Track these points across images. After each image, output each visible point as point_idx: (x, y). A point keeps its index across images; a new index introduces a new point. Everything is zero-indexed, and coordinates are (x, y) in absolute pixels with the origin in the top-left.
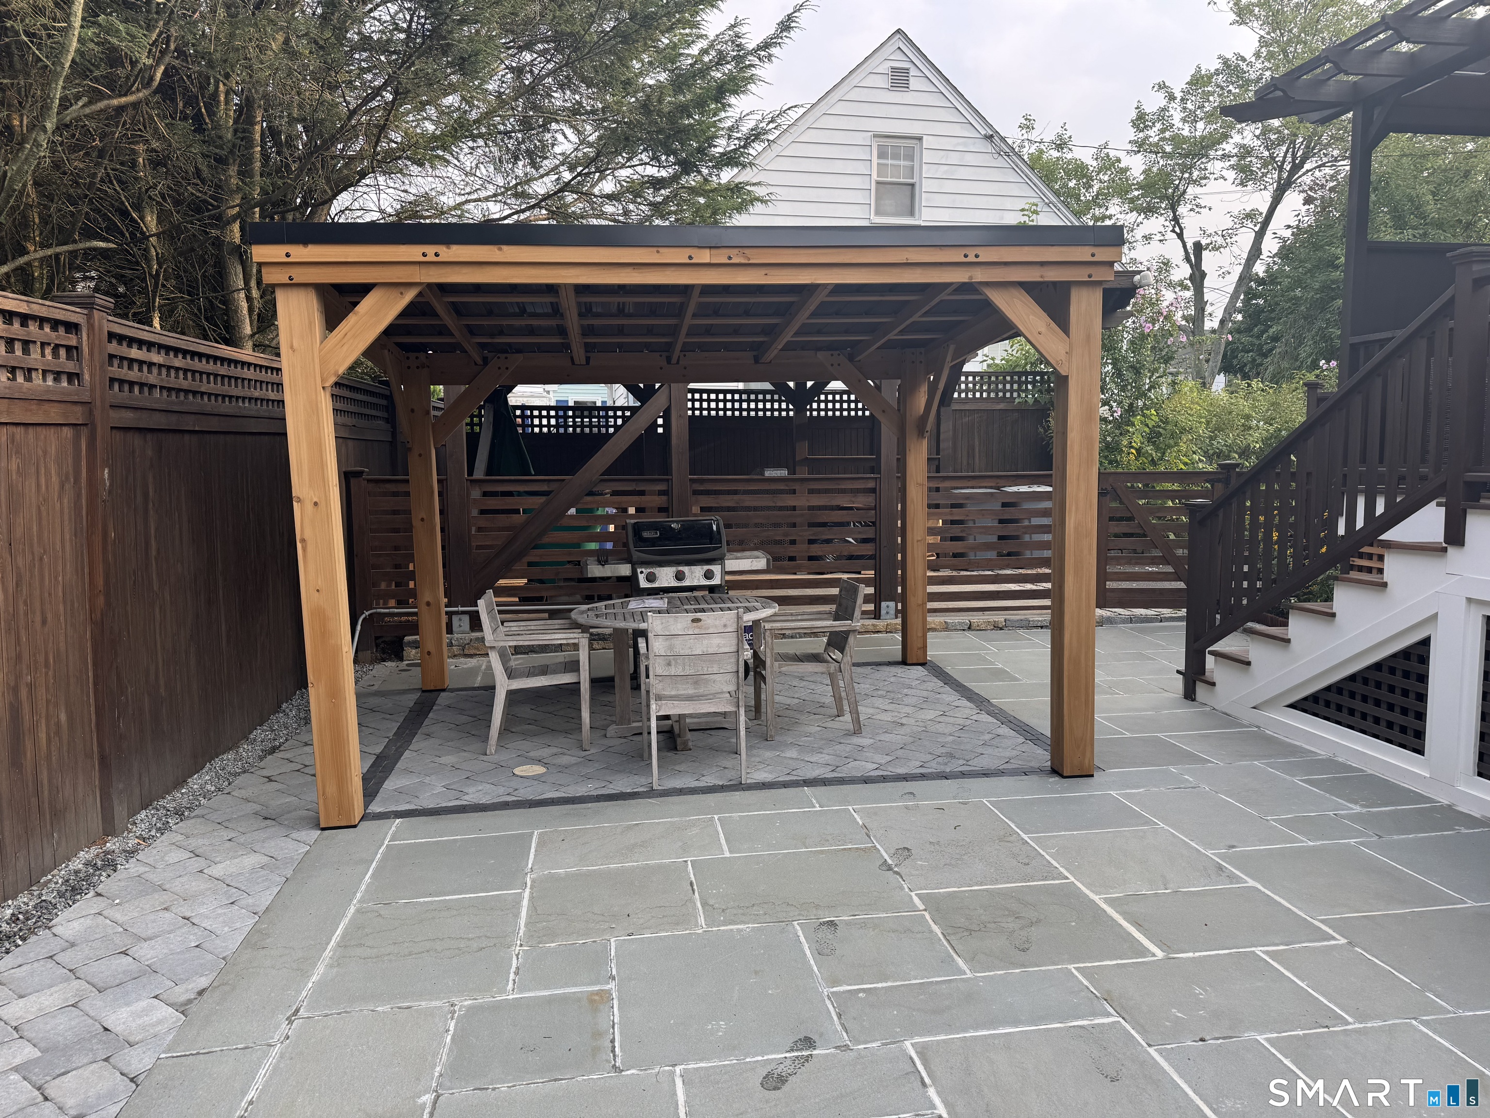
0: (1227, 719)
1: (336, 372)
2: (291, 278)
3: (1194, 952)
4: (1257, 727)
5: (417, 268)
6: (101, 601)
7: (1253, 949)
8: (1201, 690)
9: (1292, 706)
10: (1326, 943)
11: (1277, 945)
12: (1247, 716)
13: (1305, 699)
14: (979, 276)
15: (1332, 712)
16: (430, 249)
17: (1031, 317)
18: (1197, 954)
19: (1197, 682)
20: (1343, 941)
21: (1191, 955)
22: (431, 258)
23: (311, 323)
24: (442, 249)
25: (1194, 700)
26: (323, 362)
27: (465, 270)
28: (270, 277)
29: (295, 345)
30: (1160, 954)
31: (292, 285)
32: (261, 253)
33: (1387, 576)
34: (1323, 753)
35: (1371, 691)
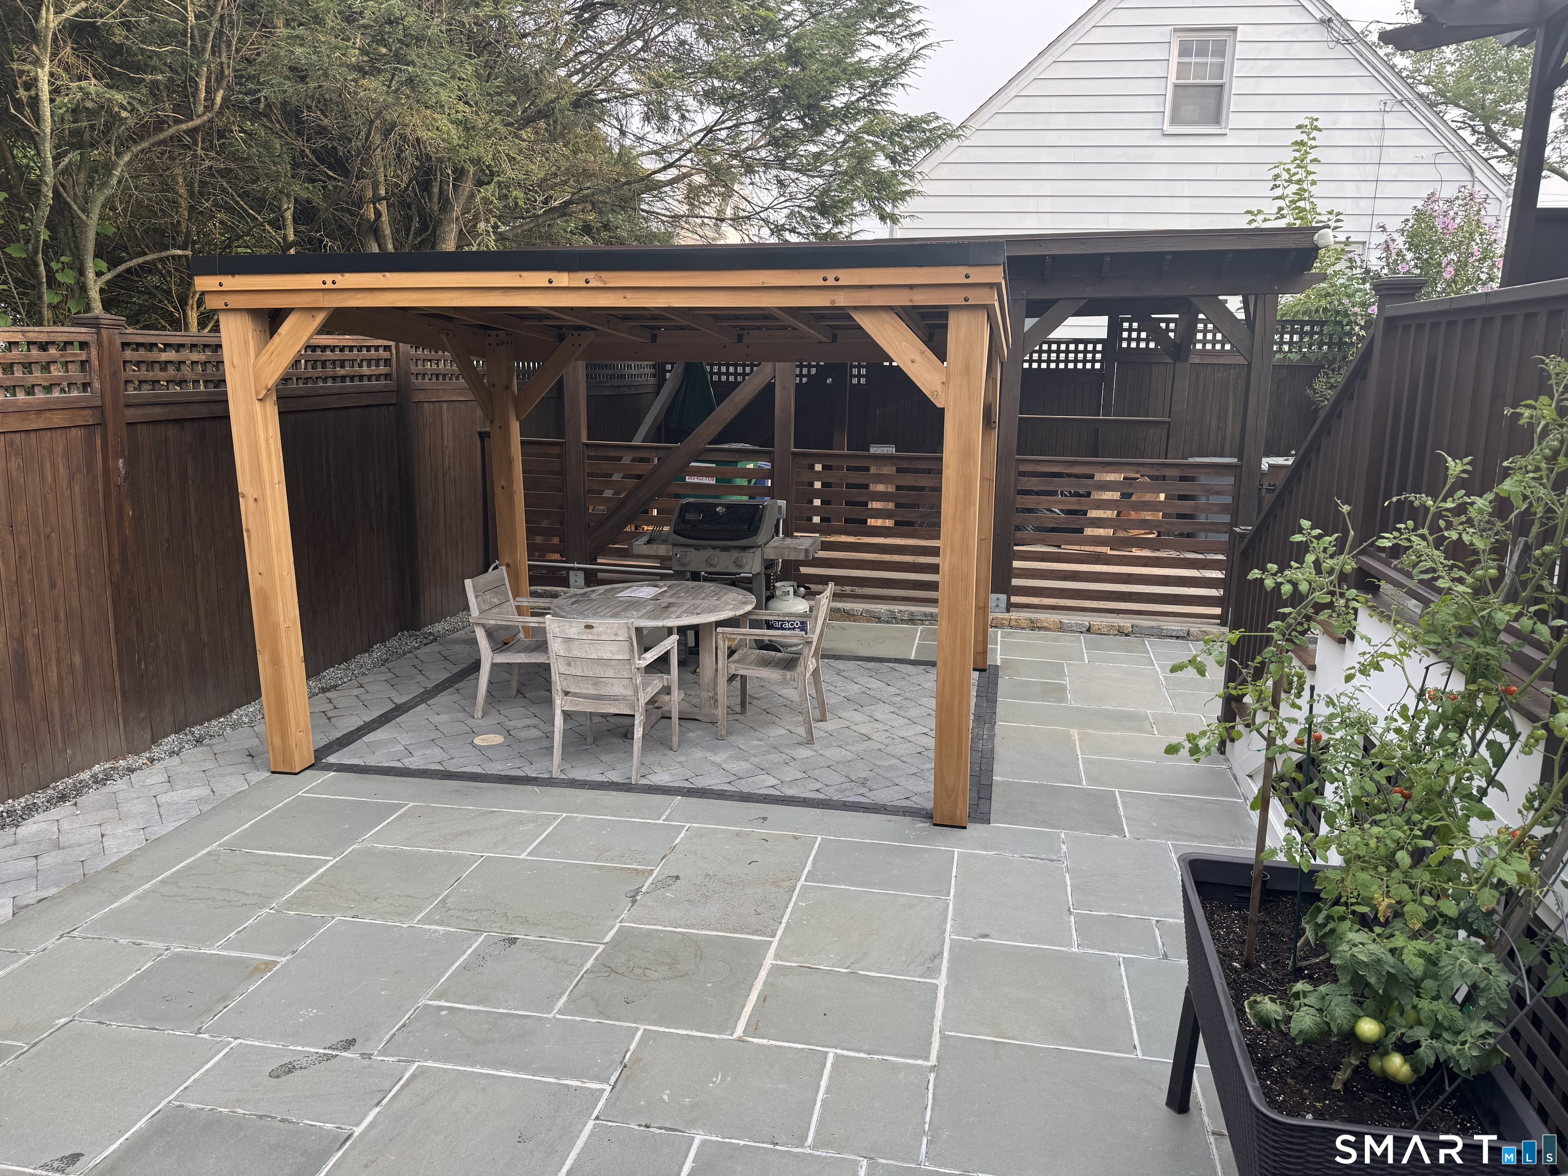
1: (266, 387)
2: (226, 305)
3: (770, 1039)
5: (321, 294)
6: (117, 567)
7: (832, 1050)
10: (915, 1061)
11: (858, 1050)
14: (842, 300)
16: (329, 278)
17: (903, 344)
18: (769, 1042)
20: (932, 1063)
21: (763, 1041)
22: (329, 285)
23: (246, 343)
24: (338, 277)
26: (257, 378)
27: (359, 295)
28: (212, 303)
29: (235, 362)
30: (737, 1033)
31: (228, 310)
32: (203, 283)
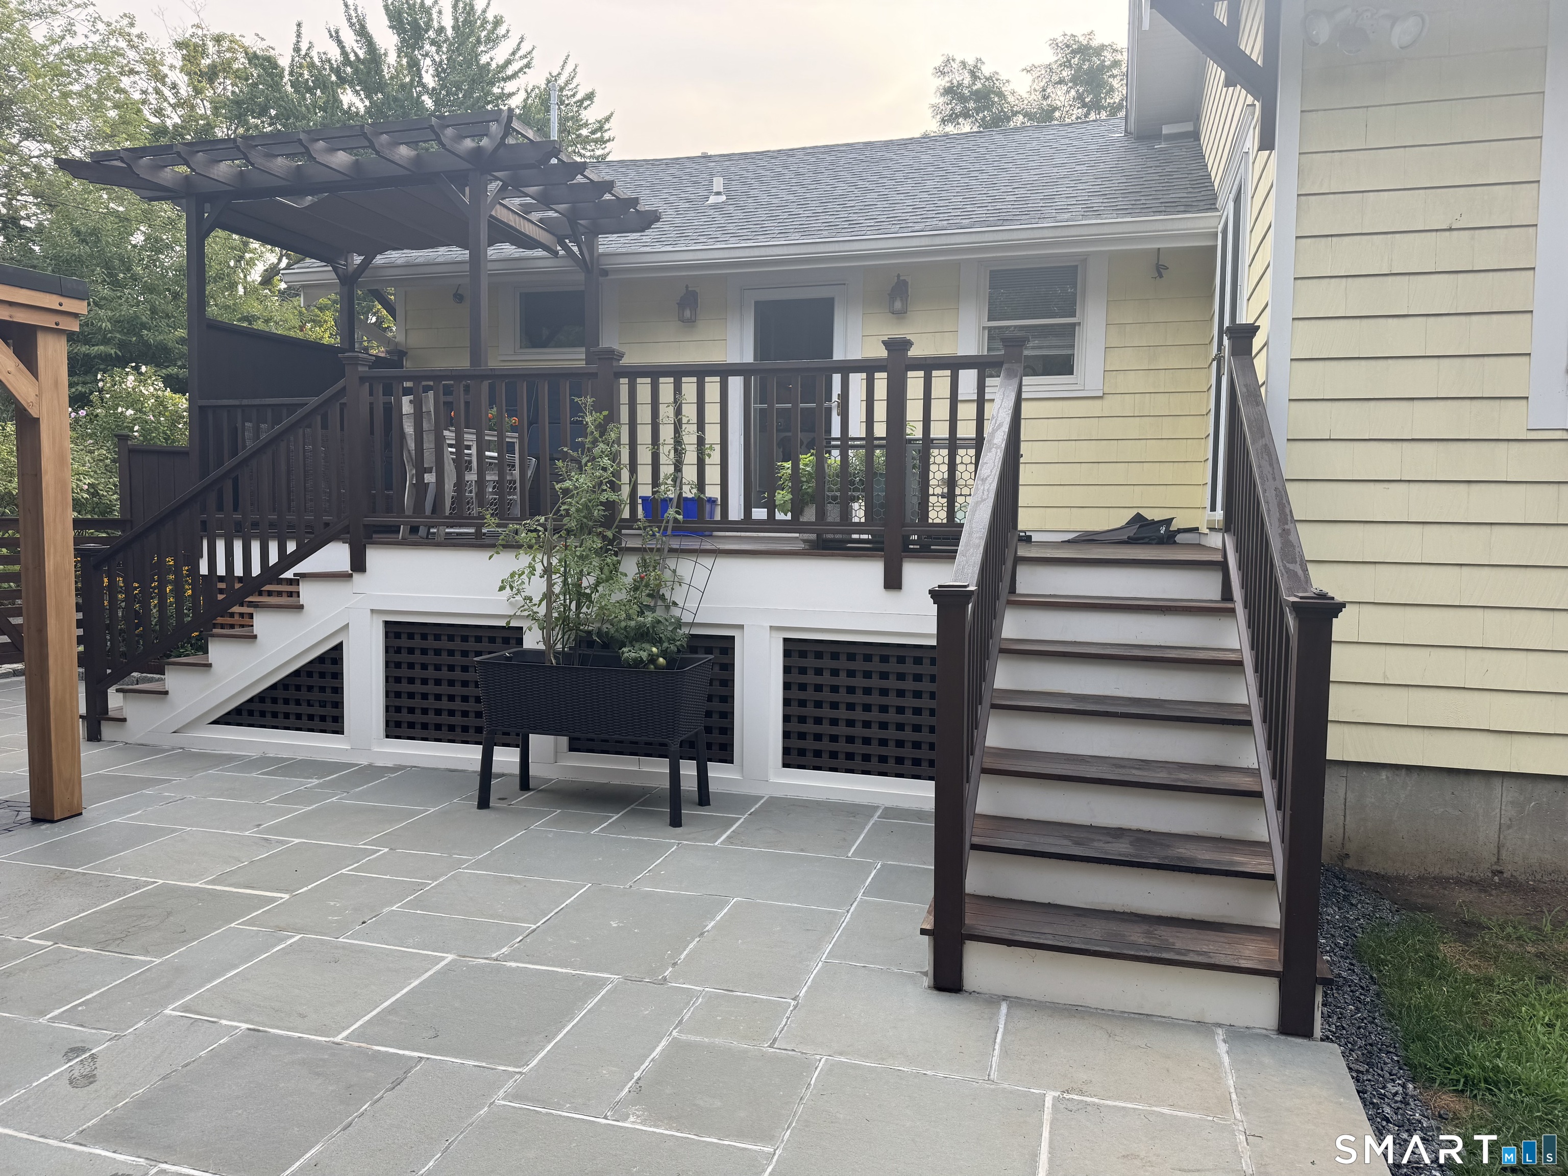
0: (145, 749)
3: (307, 886)
4: (181, 748)
7: (340, 872)
8: (107, 730)
9: (215, 722)
10: (378, 854)
11: (353, 865)
12: (167, 742)
13: (229, 713)
15: (257, 718)
18: (310, 887)
19: (102, 722)
20: (386, 850)
21: (305, 889)
25: (100, 740)
30: (286, 896)
33: (303, 600)
34: (254, 754)
35: (292, 694)
